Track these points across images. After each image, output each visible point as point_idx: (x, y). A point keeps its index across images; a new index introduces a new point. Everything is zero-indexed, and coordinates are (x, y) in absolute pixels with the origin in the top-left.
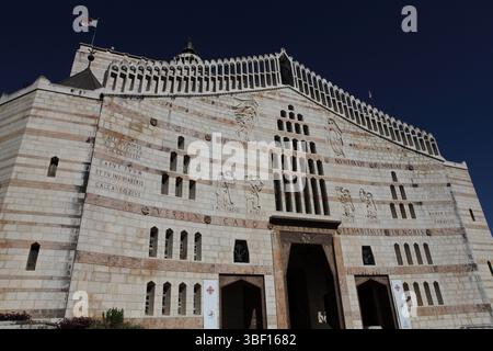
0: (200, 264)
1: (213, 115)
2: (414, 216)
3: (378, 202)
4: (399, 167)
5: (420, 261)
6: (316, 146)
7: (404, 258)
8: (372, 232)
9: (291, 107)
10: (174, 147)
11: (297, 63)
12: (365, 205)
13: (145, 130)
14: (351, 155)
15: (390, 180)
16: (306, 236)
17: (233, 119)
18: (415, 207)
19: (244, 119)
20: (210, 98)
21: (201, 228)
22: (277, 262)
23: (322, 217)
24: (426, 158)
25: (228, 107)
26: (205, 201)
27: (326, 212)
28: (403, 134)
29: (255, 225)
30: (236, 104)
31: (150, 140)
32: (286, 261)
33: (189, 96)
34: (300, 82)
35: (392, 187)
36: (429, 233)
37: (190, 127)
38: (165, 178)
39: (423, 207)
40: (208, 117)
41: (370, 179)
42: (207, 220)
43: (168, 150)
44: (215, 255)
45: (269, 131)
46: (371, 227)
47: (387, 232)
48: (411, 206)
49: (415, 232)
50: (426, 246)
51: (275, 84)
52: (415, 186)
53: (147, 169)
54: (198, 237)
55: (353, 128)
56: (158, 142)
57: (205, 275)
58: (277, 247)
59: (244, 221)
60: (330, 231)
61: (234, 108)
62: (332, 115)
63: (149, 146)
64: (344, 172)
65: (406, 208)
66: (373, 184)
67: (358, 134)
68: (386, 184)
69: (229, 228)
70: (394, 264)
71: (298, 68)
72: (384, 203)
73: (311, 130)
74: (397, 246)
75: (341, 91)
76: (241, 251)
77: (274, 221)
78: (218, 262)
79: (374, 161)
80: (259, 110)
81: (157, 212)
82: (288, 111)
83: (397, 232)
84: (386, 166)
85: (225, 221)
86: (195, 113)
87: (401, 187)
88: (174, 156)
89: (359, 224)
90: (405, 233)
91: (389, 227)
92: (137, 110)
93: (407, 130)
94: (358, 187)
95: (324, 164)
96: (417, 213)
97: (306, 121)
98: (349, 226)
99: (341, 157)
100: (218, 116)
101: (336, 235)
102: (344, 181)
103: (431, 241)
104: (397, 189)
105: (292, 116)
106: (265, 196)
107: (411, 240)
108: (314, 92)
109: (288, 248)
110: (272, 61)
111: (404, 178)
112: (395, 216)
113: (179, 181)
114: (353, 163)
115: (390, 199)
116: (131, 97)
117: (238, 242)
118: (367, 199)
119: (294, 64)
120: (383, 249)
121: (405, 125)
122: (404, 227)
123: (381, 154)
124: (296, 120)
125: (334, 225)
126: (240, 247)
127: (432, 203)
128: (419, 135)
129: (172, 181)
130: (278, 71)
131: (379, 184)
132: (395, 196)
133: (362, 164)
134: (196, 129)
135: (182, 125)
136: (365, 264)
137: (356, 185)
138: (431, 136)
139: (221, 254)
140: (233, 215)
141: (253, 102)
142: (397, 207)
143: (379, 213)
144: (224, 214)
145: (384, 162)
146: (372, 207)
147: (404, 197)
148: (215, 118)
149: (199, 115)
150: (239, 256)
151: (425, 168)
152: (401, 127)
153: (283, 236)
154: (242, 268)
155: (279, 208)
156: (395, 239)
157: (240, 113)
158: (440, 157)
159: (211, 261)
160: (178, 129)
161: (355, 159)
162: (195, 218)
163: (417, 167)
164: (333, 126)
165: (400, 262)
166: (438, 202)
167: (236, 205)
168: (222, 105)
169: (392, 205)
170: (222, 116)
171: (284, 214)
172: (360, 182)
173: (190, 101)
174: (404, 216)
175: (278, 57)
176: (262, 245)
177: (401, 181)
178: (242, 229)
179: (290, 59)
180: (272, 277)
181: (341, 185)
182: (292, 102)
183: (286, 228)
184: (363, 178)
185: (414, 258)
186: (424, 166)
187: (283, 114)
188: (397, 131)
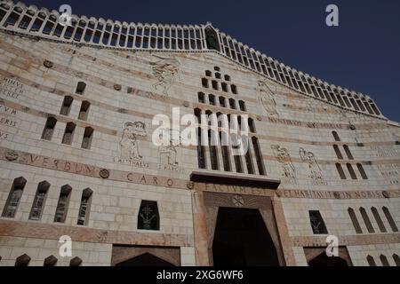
0: (84, 230)
1: (127, 67)
2: (365, 177)
3: (321, 162)
4: (340, 126)
5: (383, 228)
6: (246, 104)
7: (363, 225)
8: (319, 195)
9: (217, 68)
10: (72, 91)
11: (223, 35)
12: (306, 165)
13: (33, 70)
14: (285, 114)
15: (332, 140)
16: (239, 197)
17: (151, 73)
18: (364, 167)
19: (163, 74)
20: (126, 53)
21: (94, 183)
22: (200, 229)
23: (256, 176)
24: (366, 118)
25: (146, 62)
26: (103, 152)
27: (262, 172)
28: (338, 96)
29: (170, 183)
30: (155, 60)
31: (39, 81)
32: (212, 229)
33: (100, 47)
34: (227, 49)
35: (335, 147)
36: (386, 195)
37: (98, 75)
38: (51, 122)
39: (374, 167)
40: (120, 69)
41: (309, 138)
42: (105, 174)
43: (61, 93)
44: (110, 218)
45: (192, 87)
46: (317, 188)
47: (337, 195)
48: (359, 166)
49: (370, 194)
50: (385, 209)
51: (199, 47)
52: (361, 145)
53: (27, 109)
54: (87, 195)
55: (285, 90)
56: (51, 84)
57: (90, 246)
58: (198, 210)
59: (155, 179)
60: (268, 192)
61: (151, 63)
62: (262, 78)
63: (36, 86)
64: (279, 131)
65: (355, 168)
66: (313, 143)
67: (291, 95)
68: (328, 144)
69: (133, 185)
70: (351, 232)
71: (225, 39)
72: (328, 163)
73: (239, 89)
74: (351, 211)
75: (270, 59)
76: (149, 215)
77: (196, 178)
78: (113, 228)
79: (312, 121)
80: (181, 67)
81: (29, 159)
82: (214, 72)
83: (349, 195)
84: (325, 125)
85: (129, 177)
86: (104, 63)
87: (346, 147)
88: (68, 102)
89: (303, 184)
90: (358, 195)
91: (337, 189)
92: (26, 49)
93: (342, 93)
94: (297, 146)
95: (256, 122)
96: (368, 173)
97: (233, 81)
98: (291, 187)
99: (275, 116)
100: (133, 69)
101: (276, 198)
102: (280, 139)
103: (391, 204)
104: (341, 149)
105: (218, 76)
106: (186, 151)
107: (368, 204)
108: (242, 59)
109: (214, 213)
110: (198, 31)
111: (346, 137)
112: (343, 177)
113: (70, 128)
114: (289, 122)
115: (335, 158)
116: (22, 35)
117: (145, 204)
118: (309, 159)
119: (220, 35)
120: (335, 214)
121: (340, 89)
122: (356, 189)
123: (319, 114)
124: (223, 79)
125: (273, 185)
126: (148, 210)
127: (382, 162)
128: (356, 97)
129: (60, 127)
130: (203, 38)
131: (320, 144)
132: (340, 156)
133: (299, 123)
134: (103, 78)
135: (86, 72)
136: (315, 233)
137: (295, 144)
138: (368, 98)
139: (120, 219)
140: (141, 170)
141: (175, 61)
142: (344, 168)
143: (324, 173)
144: (128, 169)
145: (323, 122)
146: (315, 168)
147: (350, 156)
148: (129, 71)
149: (109, 65)
150: (146, 221)
151: (369, 127)
152: (336, 91)
153: (207, 198)
154: (148, 236)
155: (202, 164)
156: (347, 203)
157: (159, 70)
158: (381, 116)
159: (103, 227)
160: (80, 74)
161: (291, 118)
162: (89, 171)
163: (359, 127)
164: (264, 88)
165: (358, 230)
166: (390, 161)
167: (146, 159)
168: (138, 60)
169: (338, 165)
170: (137, 69)
171: (209, 170)
172: (299, 141)
173: (100, 52)
174: (354, 177)
175: (204, 27)
176: (178, 207)
177: (344, 140)
178: (151, 188)
179: (217, 31)
180: (191, 250)
181: (277, 143)
182: (219, 65)
183: (211, 187)
184: (301, 138)
185: (375, 225)
186: (366, 125)
187: (208, 73)
188: (332, 94)
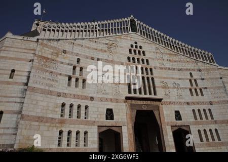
0: (88, 121)
1: (96, 47)
2: (202, 95)
3: (183, 88)
4: (194, 70)
5: (207, 118)
6: (149, 61)
7: (198, 117)
8: (180, 104)
9: (136, 43)
10: (75, 63)
11: (139, 22)
12: (176, 90)
13: (60, 56)
14: (168, 65)
15: (189, 77)
16: (145, 106)
17: (106, 49)
18: (203, 90)
19: (112, 49)
20: (94, 40)
21: (88, 103)
22: (129, 119)
23: (153, 96)
24: (208, 65)
25: (103, 44)
26: (91, 89)
27: (155, 94)
28: (195, 54)
29: (117, 101)
30: (107, 42)
31: (63, 60)
32: (134, 119)
33: (83, 39)
34: (141, 30)
35: (190, 80)
36: (211, 103)
37: (84, 54)
38: (70, 78)
39: (208, 90)
40: (93, 49)
41: (177, 77)
42: (92, 99)
43: (71, 65)
44: (96, 116)
45: (125, 54)
46: (179, 101)
47: (188, 103)
48: (201, 89)
49: (203, 103)
50: (210, 110)
51: (128, 32)
52: (203, 79)
53: (60, 74)
54: (86, 107)
55: (169, 52)
56: (67, 61)
57: (90, 127)
58: (129, 112)
59: (111, 99)
60: (157, 103)
61: (106, 44)
62: (157, 46)
63: (62, 63)
64: (164, 74)
65: (198, 91)
66: (180, 79)
67: (171, 54)
68: (187, 79)
69: (104, 103)
70: (193, 120)
71: (140, 24)
72: (186, 88)
73: (146, 53)
74: (194, 111)
75: (162, 34)
76: (110, 114)
77: (127, 98)
78: (97, 120)
79: (180, 68)
80: (119, 44)
81: (65, 95)
82: (134, 45)
83: (194, 103)
84: (187, 70)
85: (101, 99)
86: (86, 47)
87: (195, 80)
88: (74, 68)
89: (173, 99)
90: (198, 103)
91: (189, 101)
92: (56, 46)
93: (197, 52)
94: (172, 81)
95: (153, 70)
96: (204, 93)
97: (144, 49)
98: (167, 100)
99: (162, 66)
100: (98, 48)
101: (160, 106)
102: (164, 78)
103: (212, 108)
104: (193, 81)
105: (136, 47)
106: (123, 86)
107: (202, 107)
108: (148, 35)
109: (135, 112)
110: (126, 21)
111: (196, 75)
112: (192, 95)
113: (77, 80)
114: (169, 69)
115: (189, 86)
116: (53, 40)
117: (108, 110)
118: (177, 86)
119: (137, 22)
120: (186, 112)
121: (196, 49)
122: (197, 101)
123: (183, 64)
124: (139, 49)
125: (160, 100)
126: (109, 112)
127: (212, 88)
128: (204, 54)
129: (73, 80)
130: (129, 26)
131: (183, 79)
132: (192, 85)
133: (173, 69)
134: (87, 55)
135: (79, 53)
136: (176, 120)
138: (210, 54)
139: (99, 116)
140: (105, 96)
141: (116, 41)
142: (193, 91)
143: (183, 94)
144: (100, 96)
145: (185, 68)
146: (179, 91)
147: (197, 85)
148: (96, 49)
149: (88, 48)
150: (109, 117)
151: (208, 70)
152: (194, 50)
153: (132, 106)
154: (110, 123)
155: (130, 92)
156: (193, 107)
157: (110, 46)
158: (215, 64)
159: (94, 120)
160: (77, 55)
161: (170, 67)
162: (86, 98)
163: (204, 70)
164: (158, 51)
165: (196, 118)
166: (215, 87)
167: (107, 91)
168: (100, 43)
169: (190, 90)
170: (100, 48)
171: (132, 95)
172: (173, 78)
173: (84, 41)
174: (197, 95)
175: (129, 19)
176: (121, 110)
177: (195, 77)
178: (110, 103)
179: (136, 20)
180: (126, 127)
181: (162, 80)
182: (137, 40)
183: (134, 102)
184: (174, 76)
185: (204, 117)
187: (132, 46)
188: (192, 52)
